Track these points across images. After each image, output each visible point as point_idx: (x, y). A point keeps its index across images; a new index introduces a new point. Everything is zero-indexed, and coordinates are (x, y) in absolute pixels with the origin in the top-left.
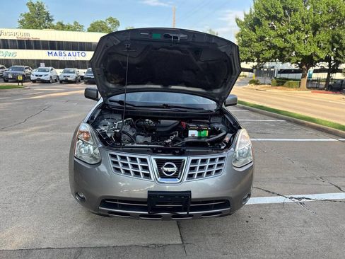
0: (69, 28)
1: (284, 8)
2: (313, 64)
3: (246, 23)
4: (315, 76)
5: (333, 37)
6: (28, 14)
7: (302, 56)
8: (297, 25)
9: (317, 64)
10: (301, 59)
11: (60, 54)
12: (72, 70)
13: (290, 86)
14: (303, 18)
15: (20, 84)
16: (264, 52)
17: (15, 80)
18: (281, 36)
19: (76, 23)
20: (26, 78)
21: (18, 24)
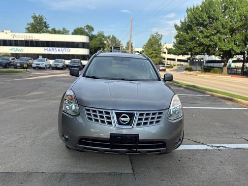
0: (59, 32)
1: (209, 17)
2: (231, 56)
3: (182, 28)
4: (233, 65)
5: (246, 38)
6: (33, 23)
7: (223, 51)
8: (218, 29)
9: (235, 56)
10: (222, 53)
11: (53, 50)
12: (60, 60)
13: (215, 72)
14: (223, 24)
15: (25, 70)
16: (195, 48)
17: (22, 67)
18: (207, 37)
19: (64, 29)
20: (29, 66)
21: (25, 30)
